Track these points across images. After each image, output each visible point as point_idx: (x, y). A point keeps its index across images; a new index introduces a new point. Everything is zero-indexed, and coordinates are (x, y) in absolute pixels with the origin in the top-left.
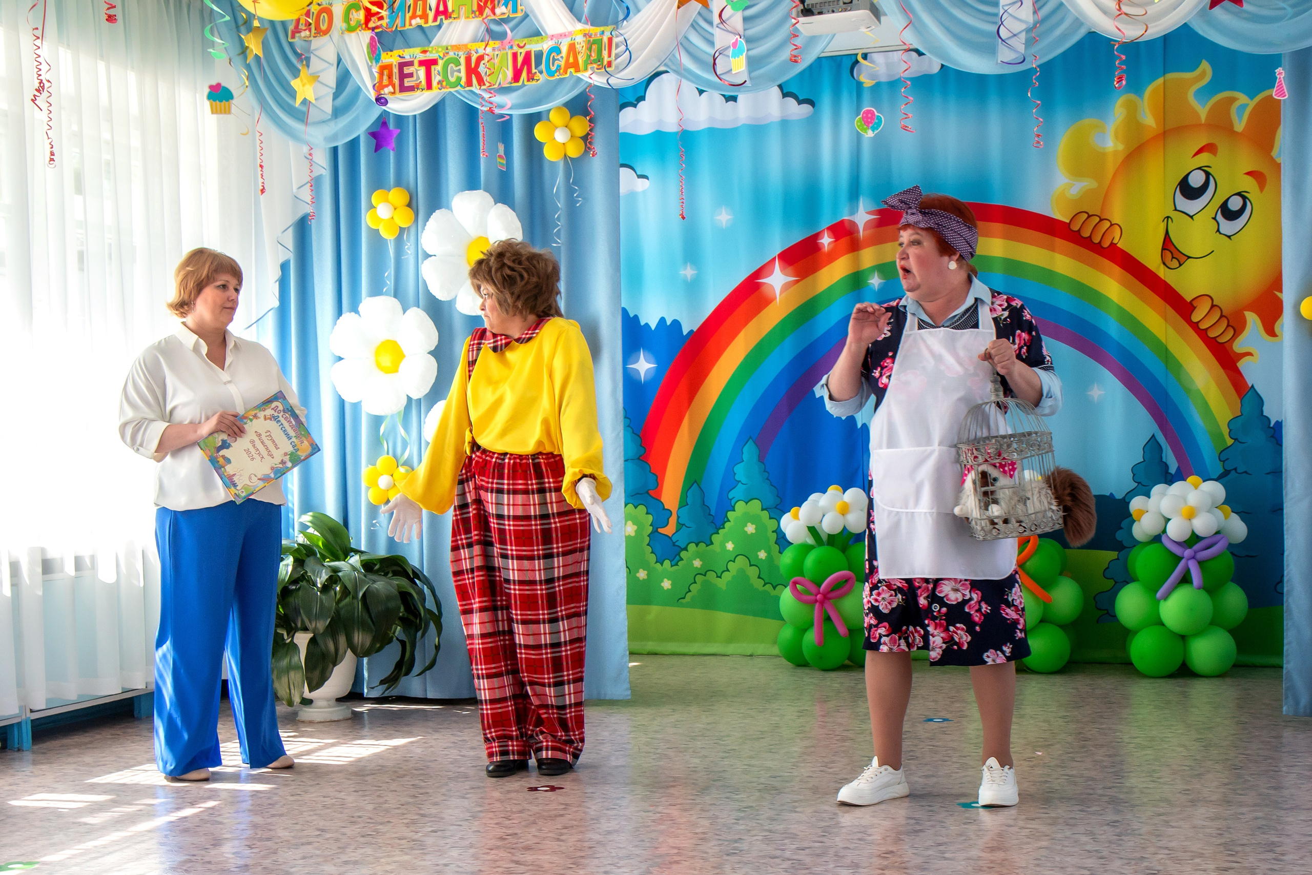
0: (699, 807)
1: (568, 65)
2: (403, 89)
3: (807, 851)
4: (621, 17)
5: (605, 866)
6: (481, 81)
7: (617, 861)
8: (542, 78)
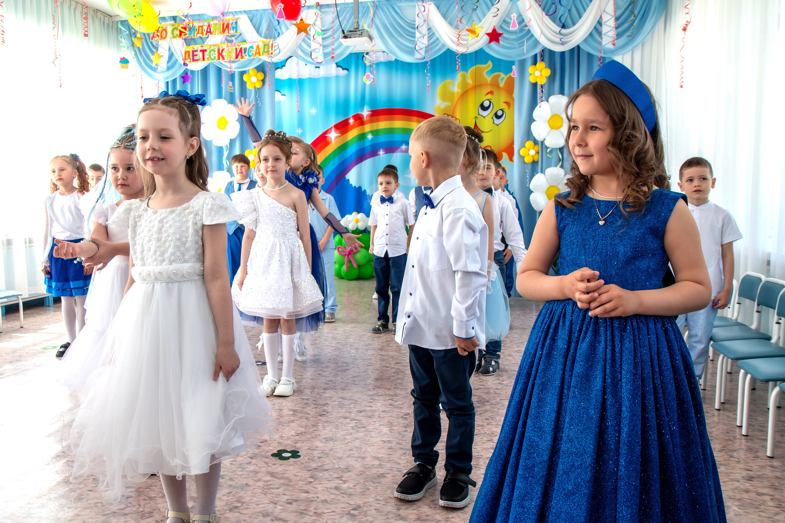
1: (256, 53)
2: (194, 60)
4: (276, 36)
6: (223, 58)
8: (246, 58)
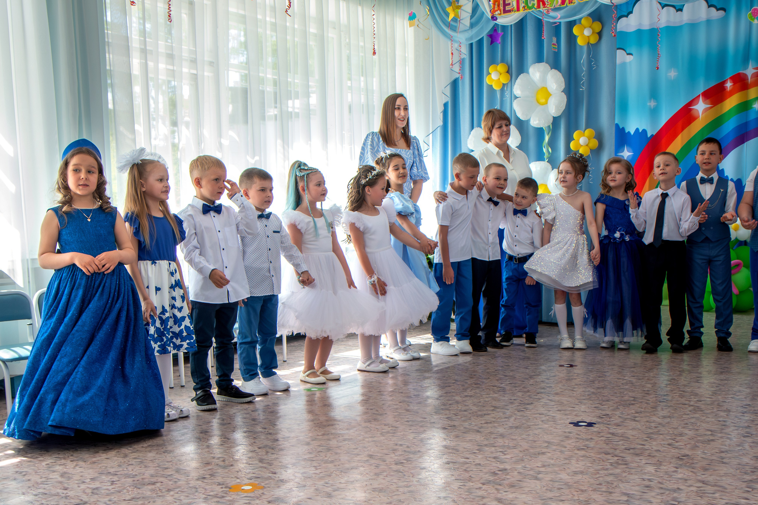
0: (646, 378)
2: (505, 11)
3: (703, 402)
5: (595, 404)
6: (544, 6)
7: (601, 402)
8: (576, 2)
